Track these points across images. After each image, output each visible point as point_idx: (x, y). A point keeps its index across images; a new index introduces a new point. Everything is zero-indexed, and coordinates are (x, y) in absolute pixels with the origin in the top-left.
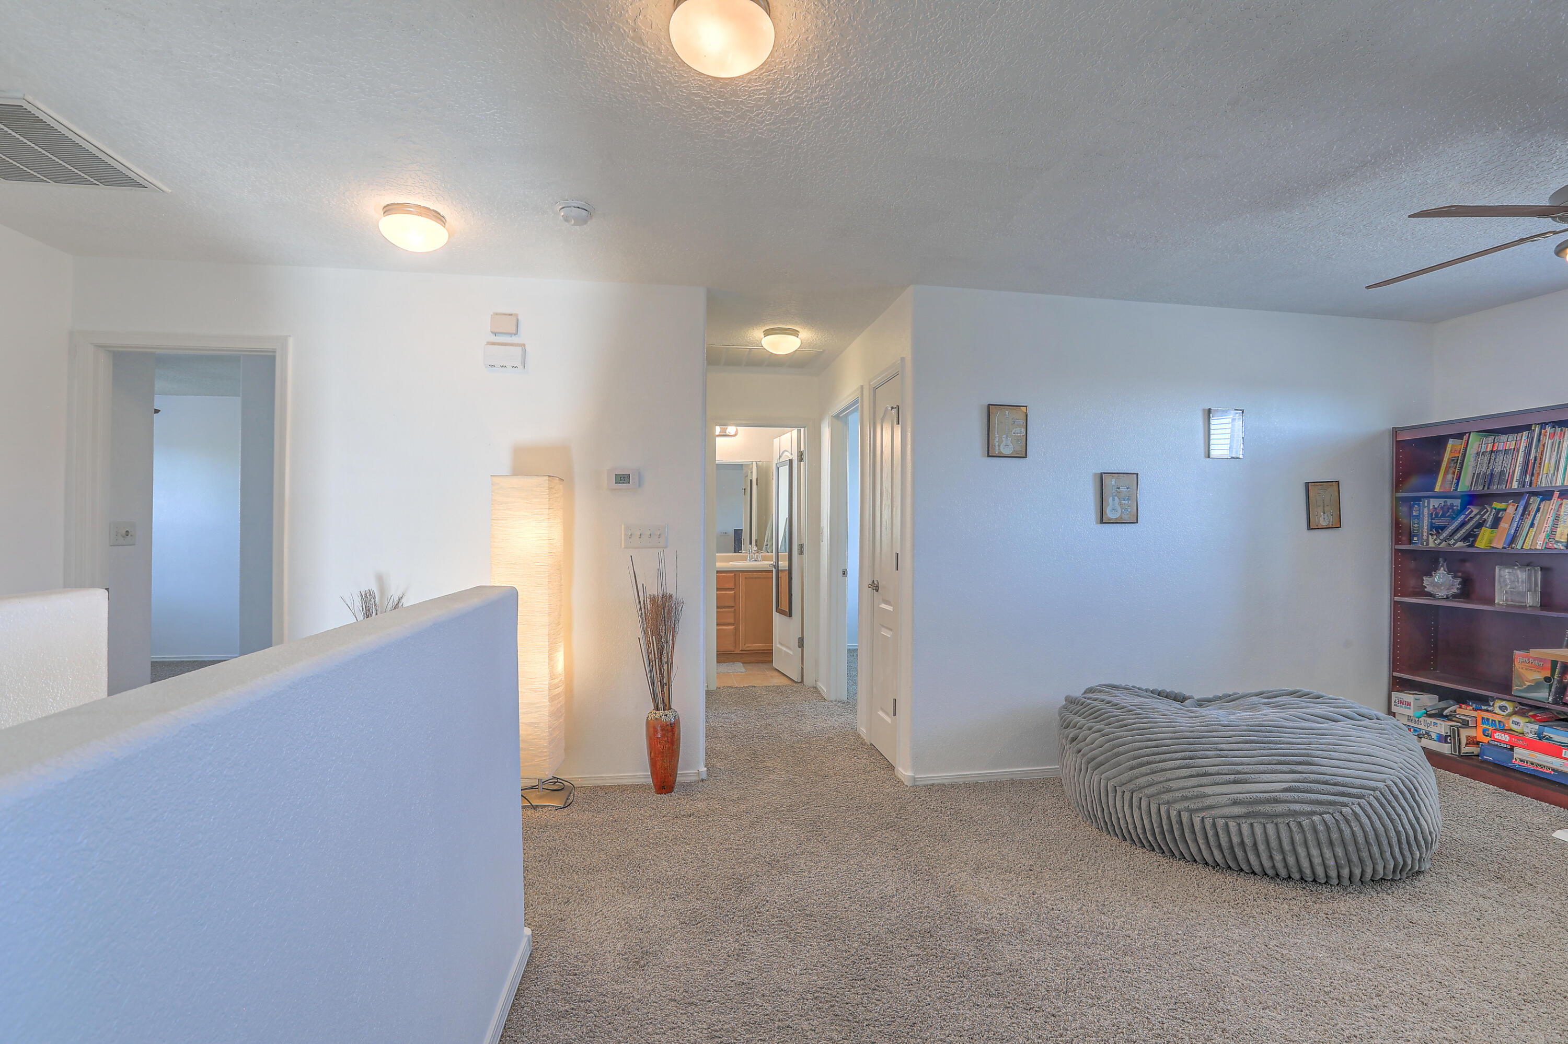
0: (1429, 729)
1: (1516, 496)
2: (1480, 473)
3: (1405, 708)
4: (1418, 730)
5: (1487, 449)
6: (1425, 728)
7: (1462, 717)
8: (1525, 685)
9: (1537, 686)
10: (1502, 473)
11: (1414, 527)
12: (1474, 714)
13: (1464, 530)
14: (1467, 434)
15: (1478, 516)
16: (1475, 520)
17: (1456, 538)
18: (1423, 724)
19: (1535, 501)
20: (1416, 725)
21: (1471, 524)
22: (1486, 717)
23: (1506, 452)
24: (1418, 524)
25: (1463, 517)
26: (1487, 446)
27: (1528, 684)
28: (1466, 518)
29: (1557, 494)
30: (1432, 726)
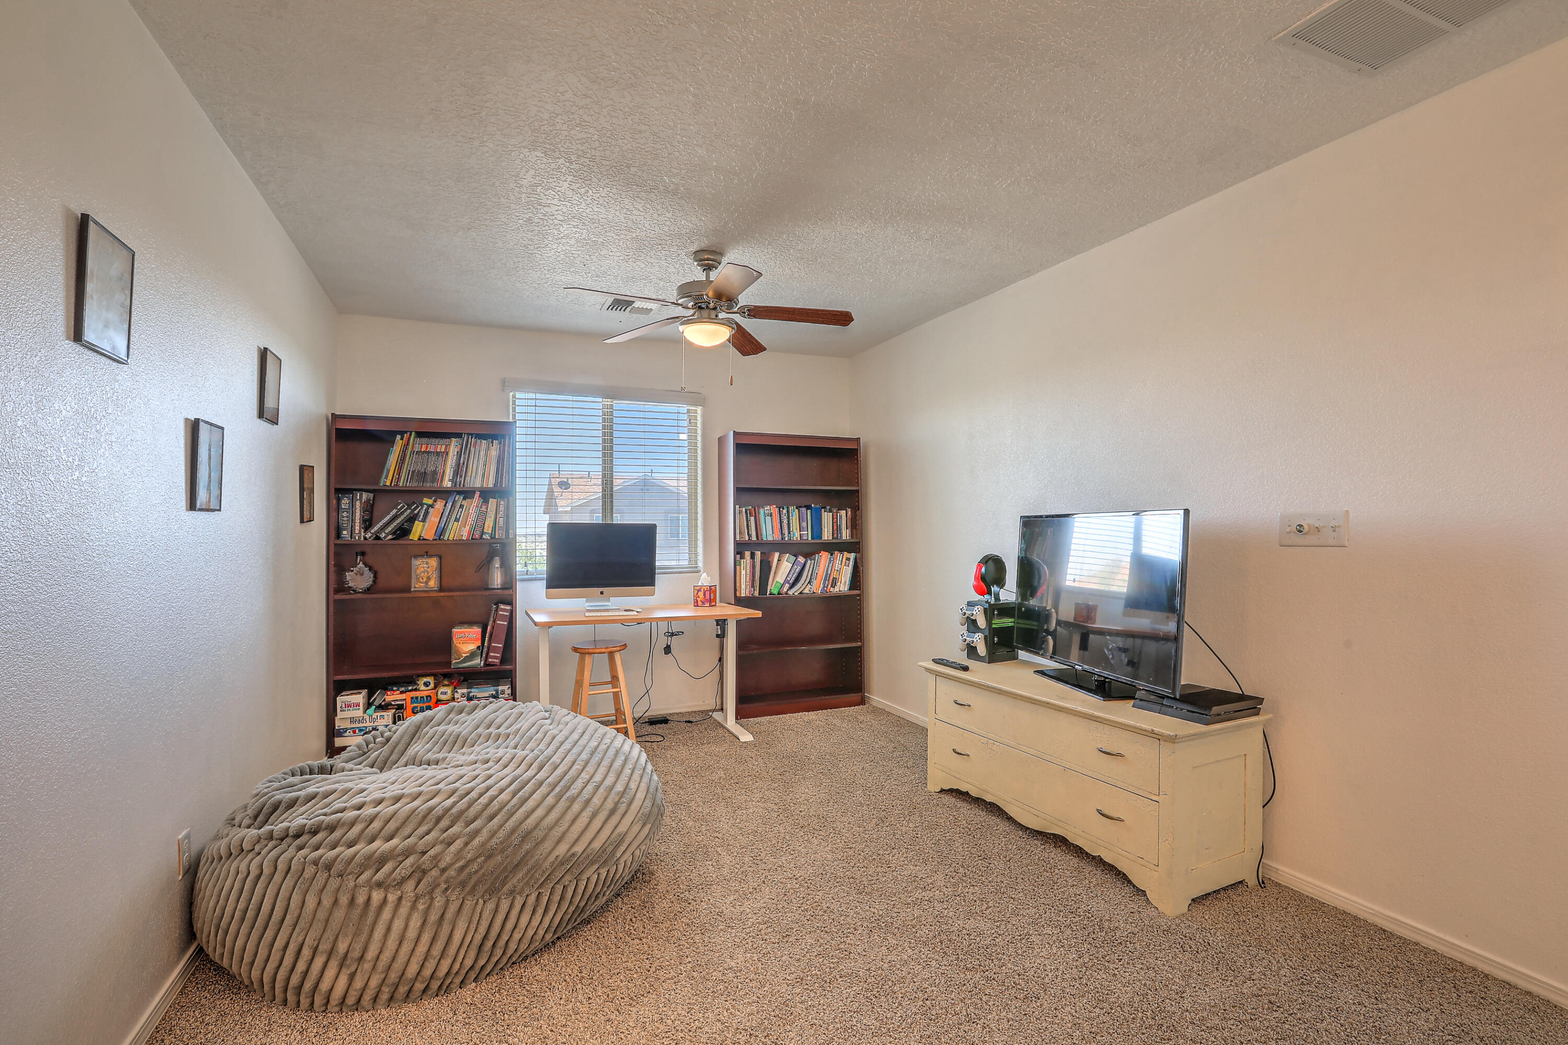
0: (376, 724)
1: (444, 494)
2: (415, 471)
3: (353, 710)
4: (364, 728)
5: (421, 449)
6: (372, 724)
7: (397, 703)
8: (462, 657)
9: (472, 655)
10: (435, 473)
11: (343, 520)
12: (403, 696)
13: (395, 524)
14: (409, 433)
15: (409, 511)
16: (406, 514)
17: (387, 531)
18: (368, 721)
19: (459, 498)
20: (361, 725)
21: (402, 517)
22: (414, 696)
23: (438, 454)
24: (347, 517)
25: (395, 511)
26: (421, 447)
27: (464, 655)
28: (397, 512)
29: (477, 494)
30: (378, 720)
